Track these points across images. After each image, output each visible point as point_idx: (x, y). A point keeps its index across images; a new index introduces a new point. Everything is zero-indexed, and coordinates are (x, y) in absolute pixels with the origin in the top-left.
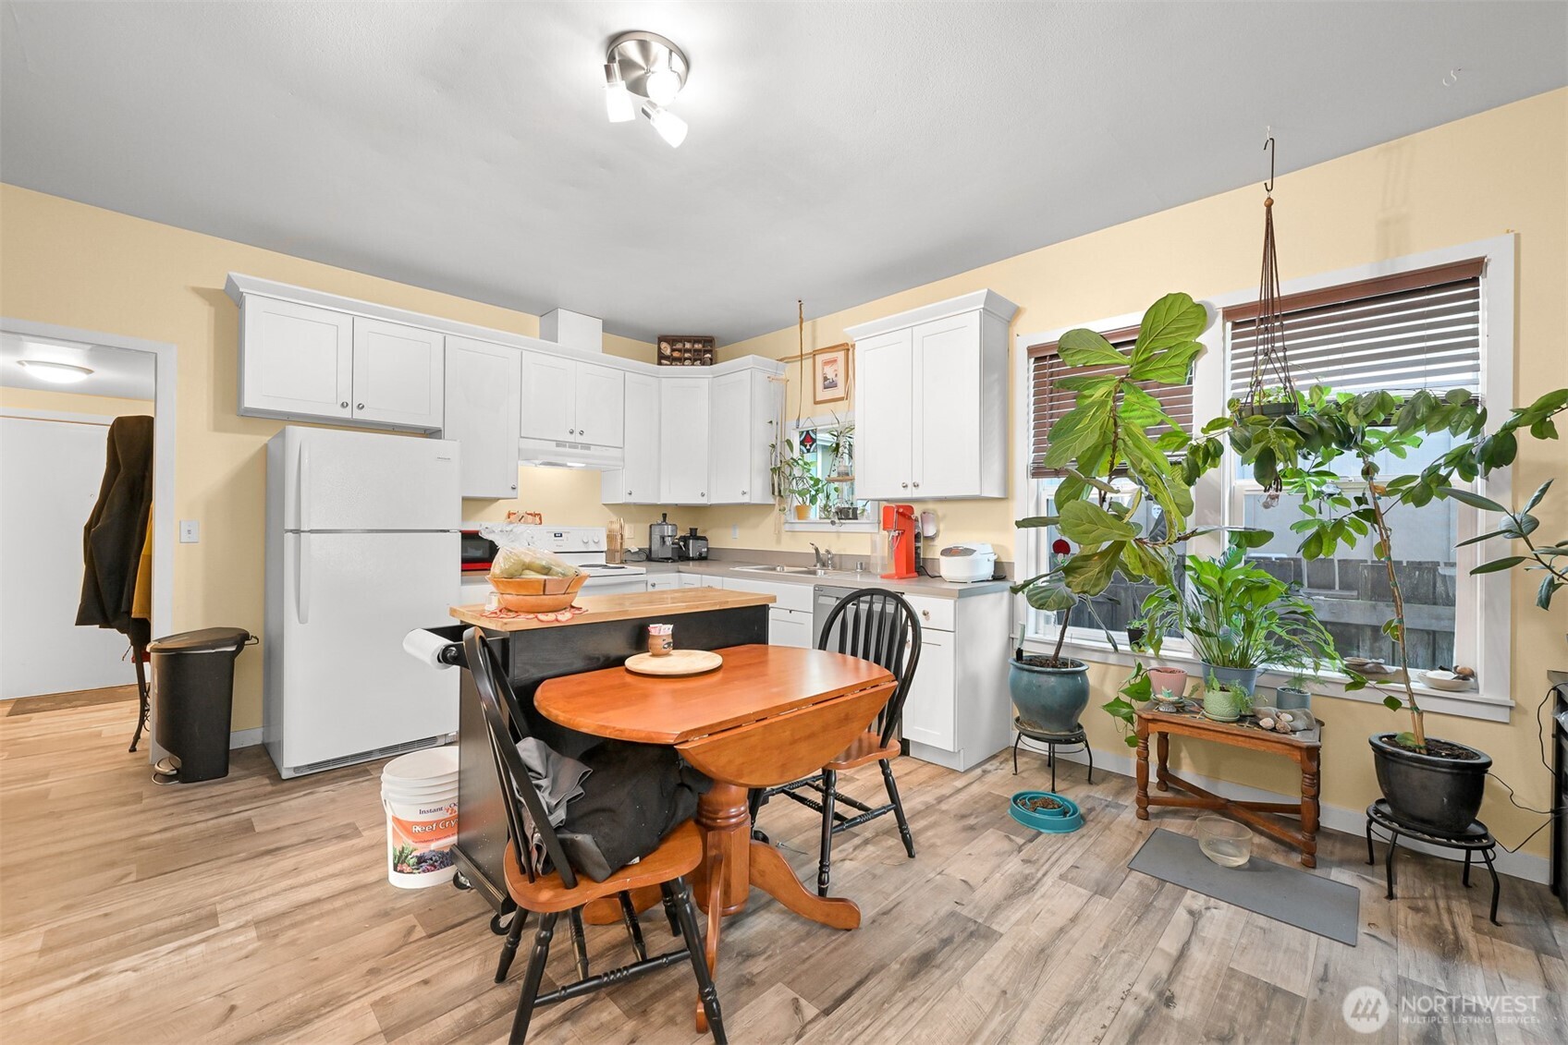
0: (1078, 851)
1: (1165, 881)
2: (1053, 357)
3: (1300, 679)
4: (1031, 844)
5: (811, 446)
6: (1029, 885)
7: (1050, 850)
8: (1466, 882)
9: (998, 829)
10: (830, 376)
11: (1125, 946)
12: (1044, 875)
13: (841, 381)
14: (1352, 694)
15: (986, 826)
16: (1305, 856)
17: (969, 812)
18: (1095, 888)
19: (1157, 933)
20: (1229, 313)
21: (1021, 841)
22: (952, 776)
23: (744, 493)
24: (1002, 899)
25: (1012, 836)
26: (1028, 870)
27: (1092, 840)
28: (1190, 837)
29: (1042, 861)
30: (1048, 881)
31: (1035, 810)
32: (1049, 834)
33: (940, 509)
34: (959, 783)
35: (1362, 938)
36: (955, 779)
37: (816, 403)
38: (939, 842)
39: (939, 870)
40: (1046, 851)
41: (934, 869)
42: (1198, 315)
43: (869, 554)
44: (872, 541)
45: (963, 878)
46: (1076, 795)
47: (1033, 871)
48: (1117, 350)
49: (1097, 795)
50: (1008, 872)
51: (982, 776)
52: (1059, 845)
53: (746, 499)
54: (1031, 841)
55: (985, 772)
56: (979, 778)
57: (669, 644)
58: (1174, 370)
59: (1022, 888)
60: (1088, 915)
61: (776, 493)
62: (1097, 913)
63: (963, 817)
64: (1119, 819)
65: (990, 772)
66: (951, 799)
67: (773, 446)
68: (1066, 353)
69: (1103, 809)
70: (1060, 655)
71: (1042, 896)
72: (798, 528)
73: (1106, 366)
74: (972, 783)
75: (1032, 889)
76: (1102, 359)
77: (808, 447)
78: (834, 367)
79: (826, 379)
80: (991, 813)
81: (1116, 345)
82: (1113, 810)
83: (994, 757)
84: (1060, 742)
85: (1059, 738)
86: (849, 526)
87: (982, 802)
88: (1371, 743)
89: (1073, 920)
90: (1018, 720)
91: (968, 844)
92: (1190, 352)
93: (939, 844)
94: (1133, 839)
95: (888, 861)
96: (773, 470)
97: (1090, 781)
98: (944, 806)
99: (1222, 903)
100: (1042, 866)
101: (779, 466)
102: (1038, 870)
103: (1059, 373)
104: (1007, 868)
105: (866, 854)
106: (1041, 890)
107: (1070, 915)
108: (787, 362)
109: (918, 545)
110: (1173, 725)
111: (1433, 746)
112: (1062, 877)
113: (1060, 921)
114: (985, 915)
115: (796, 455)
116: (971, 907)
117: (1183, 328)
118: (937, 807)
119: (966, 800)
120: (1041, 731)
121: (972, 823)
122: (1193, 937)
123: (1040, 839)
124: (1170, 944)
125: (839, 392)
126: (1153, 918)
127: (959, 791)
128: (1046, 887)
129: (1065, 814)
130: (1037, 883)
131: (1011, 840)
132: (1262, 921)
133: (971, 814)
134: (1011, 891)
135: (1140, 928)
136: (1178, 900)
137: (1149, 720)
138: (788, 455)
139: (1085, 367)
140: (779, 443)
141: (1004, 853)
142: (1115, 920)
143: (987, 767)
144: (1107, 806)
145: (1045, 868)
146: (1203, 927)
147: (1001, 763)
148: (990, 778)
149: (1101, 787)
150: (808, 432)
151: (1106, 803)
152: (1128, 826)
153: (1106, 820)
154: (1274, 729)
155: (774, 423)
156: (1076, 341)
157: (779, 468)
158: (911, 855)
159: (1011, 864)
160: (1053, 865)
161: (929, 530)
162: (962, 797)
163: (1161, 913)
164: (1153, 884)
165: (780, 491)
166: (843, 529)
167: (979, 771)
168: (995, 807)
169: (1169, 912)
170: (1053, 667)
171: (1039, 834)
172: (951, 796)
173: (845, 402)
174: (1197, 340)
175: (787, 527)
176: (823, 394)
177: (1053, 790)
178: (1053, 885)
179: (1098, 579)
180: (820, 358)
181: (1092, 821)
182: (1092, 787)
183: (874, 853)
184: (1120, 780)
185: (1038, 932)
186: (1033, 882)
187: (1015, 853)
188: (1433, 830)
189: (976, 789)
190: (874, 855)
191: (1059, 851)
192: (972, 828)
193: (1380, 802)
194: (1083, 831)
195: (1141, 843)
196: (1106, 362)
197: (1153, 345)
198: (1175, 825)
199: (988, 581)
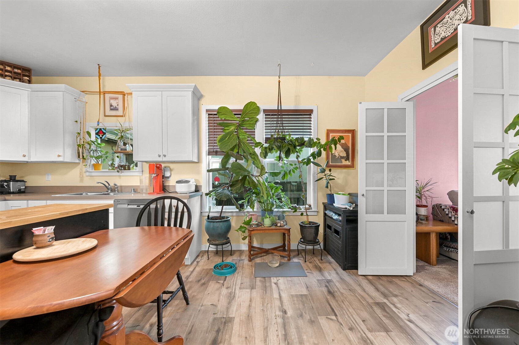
0: (239, 278)
1: (265, 277)
2: (215, 114)
3: (284, 212)
4: (226, 282)
5: (102, 136)
6: (233, 296)
7: (232, 281)
8: (313, 253)
9: (213, 281)
10: (114, 105)
11: (267, 302)
12: (235, 290)
13: (120, 107)
14: (295, 214)
15: (208, 281)
16: (288, 258)
17: (200, 278)
18: (250, 288)
19: (272, 294)
20: (265, 111)
21: (222, 282)
22: (187, 267)
23: (59, 156)
24: (227, 305)
25: (219, 281)
26: (230, 291)
27: (241, 273)
28: (263, 262)
29: (232, 286)
30: (237, 292)
31: (223, 269)
32: (229, 276)
33: (172, 166)
34: (191, 269)
35: (307, 274)
36: (189, 268)
37: (105, 116)
38: (195, 294)
39: (201, 305)
40: (231, 282)
41: (199, 305)
42: (257, 110)
43: (139, 185)
44: (140, 179)
45: (211, 304)
46: (229, 260)
47: (231, 290)
48: (236, 116)
49: (235, 258)
50: (224, 294)
51: (197, 264)
52: (234, 278)
53: (61, 159)
54: (225, 280)
55: (198, 262)
56: (197, 265)
57: (52, 238)
58: (251, 125)
59: (231, 297)
60: (253, 297)
61: (81, 157)
62: (255, 296)
63: (199, 281)
64: (244, 264)
65: (199, 261)
66: (191, 276)
67: (79, 133)
68: (220, 114)
69: (239, 262)
70: (222, 215)
71: (238, 298)
72: (95, 174)
73: (231, 121)
74: (195, 267)
75: (234, 296)
76: (231, 118)
77: (101, 136)
78: (117, 101)
79: (111, 106)
80: (208, 276)
81: (235, 114)
82: (242, 261)
83: (198, 256)
84: (224, 244)
85: (223, 243)
86: (126, 173)
87: (203, 273)
88: (299, 224)
89: (251, 301)
90: (208, 240)
91: (206, 290)
92: (256, 120)
93: (195, 295)
94: (251, 268)
95: (180, 311)
96: (79, 146)
97: (231, 255)
98: (190, 280)
99: (280, 278)
100: (233, 287)
101: (82, 143)
102: (232, 289)
103: (216, 120)
104: (223, 293)
105: (168, 312)
106: (237, 296)
107: (249, 300)
108: (86, 94)
109: (164, 180)
110: (258, 231)
111: (310, 223)
112: (240, 288)
113: (247, 303)
114: (225, 313)
116: (219, 313)
117: (253, 113)
118: (188, 281)
119: (197, 274)
120: (218, 242)
121: (203, 282)
122: (280, 290)
123: (227, 278)
124: (276, 295)
126: (268, 289)
127: (192, 272)
128: (238, 294)
129: (231, 267)
130: (234, 294)
131: (219, 283)
132: (289, 278)
133: (201, 279)
134: (228, 300)
135: (267, 294)
136: (271, 281)
137: (251, 231)
138: (88, 139)
139: (225, 120)
140: (82, 132)
141: (219, 288)
142: (260, 295)
143: (197, 260)
144: (239, 261)
145: (234, 288)
146: (280, 286)
147: (201, 257)
148: (200, 264)
149: (235, 256)
150: (100, 129)
151: (238, 260)
152: (248, 265)
153: (241, 265)
154: (280, 226)
155: (79, 122)
156: (222, 111)
157: (83, 145)
158: (188, 304)
159: (223, 291)
160: (235, 285)
161: (167, 174)
162: (195, 273)
163: (269, 287)
164: (262, 279)
165: (83, 156)
166: (123, 174)
167: (195, 263)
168: (208, 273)
169: (271, 286)
170: (220, 219)
171: (226, 277)
172: (190, 275)
173: (123, 118)
174: (257, 117)
175: (88, 174)
176: (110, 113)
177: (223, 261)
178: (239, 293)
179: (241, 188)
180: (108, 96)
181: (238, 267)
182: (232, 256)
183: (172, 310)
184: (239, 252)
185: (244, 310)
186: (233, 294)
187: (223, 286)
188: (312, 243)
189: (198, 269)
190: (172, 311)
191: (235, 280)
192: (204, 284)
193: (301, 239)
194: (237, 271)
195: (254, 269)
196: (232, 119)
197: (245, 116)
198: (258, 260)
199: (193, 192)
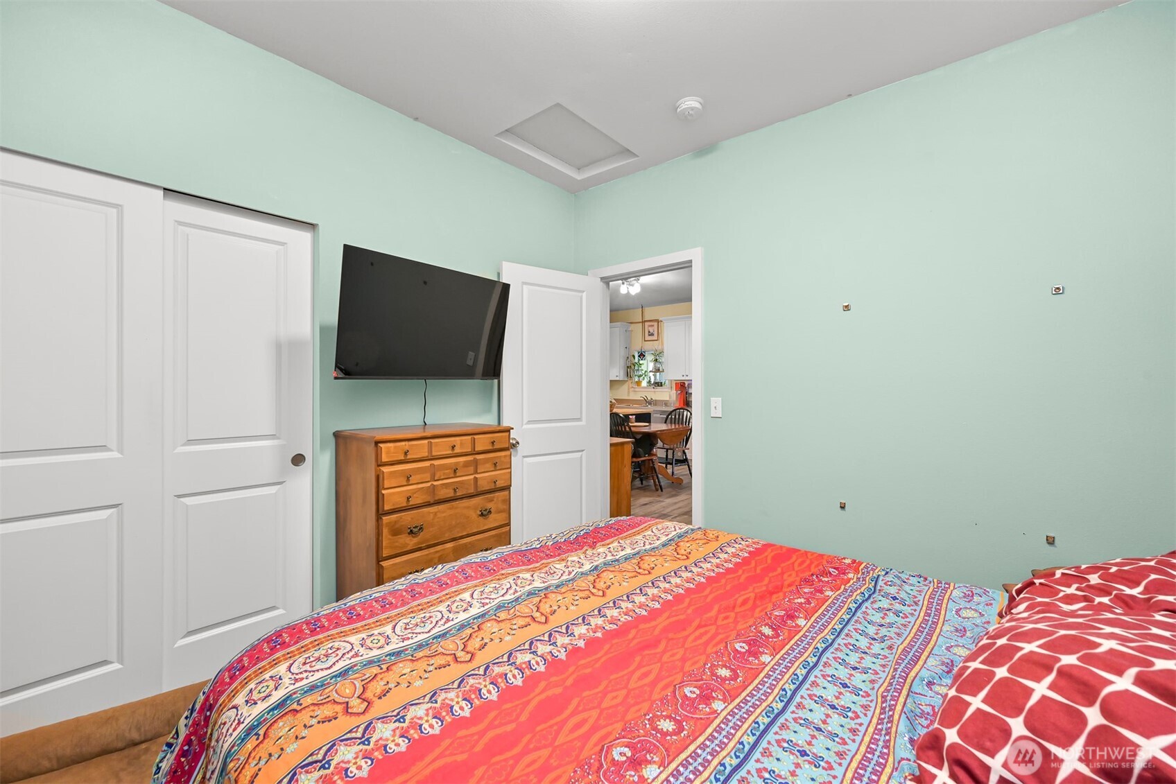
10: (651, 331)
13: (656, 333)
23: (617, 376)
37: (645, 341)
43: (671, 399)
44: (670, 394)
53: (618, 379)
67: (627, 357)
72: (637, 390)
78: (653, 328)
79: (649, 332)
86: (659, 389)
96: (628, 367)
108: (633, 324)
109: (687, 395)
115: (636, 360)
125: (655, 337)
138: (633, 361)
140: (630, 357)
150: (642, 352)
165: (630, 375)
166: (657, 390)
173: (658, 342)
175: (633, 389)
176: (648, 338)
180: (647, 324)
